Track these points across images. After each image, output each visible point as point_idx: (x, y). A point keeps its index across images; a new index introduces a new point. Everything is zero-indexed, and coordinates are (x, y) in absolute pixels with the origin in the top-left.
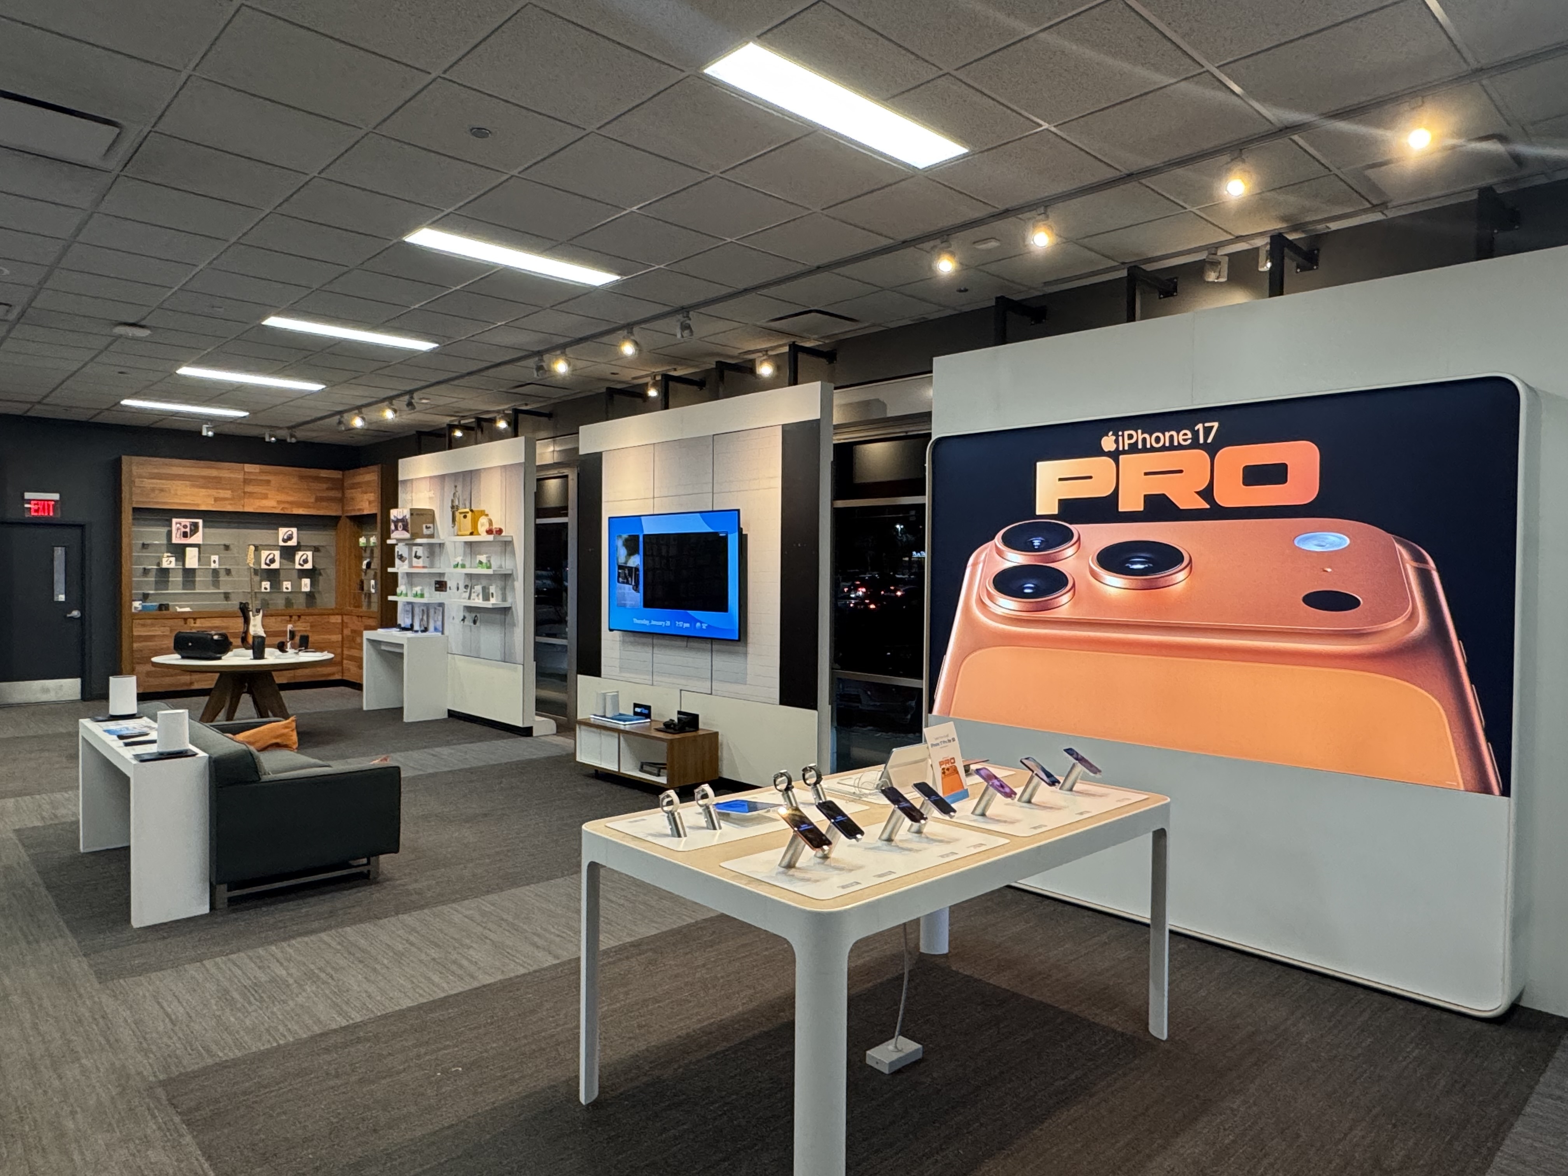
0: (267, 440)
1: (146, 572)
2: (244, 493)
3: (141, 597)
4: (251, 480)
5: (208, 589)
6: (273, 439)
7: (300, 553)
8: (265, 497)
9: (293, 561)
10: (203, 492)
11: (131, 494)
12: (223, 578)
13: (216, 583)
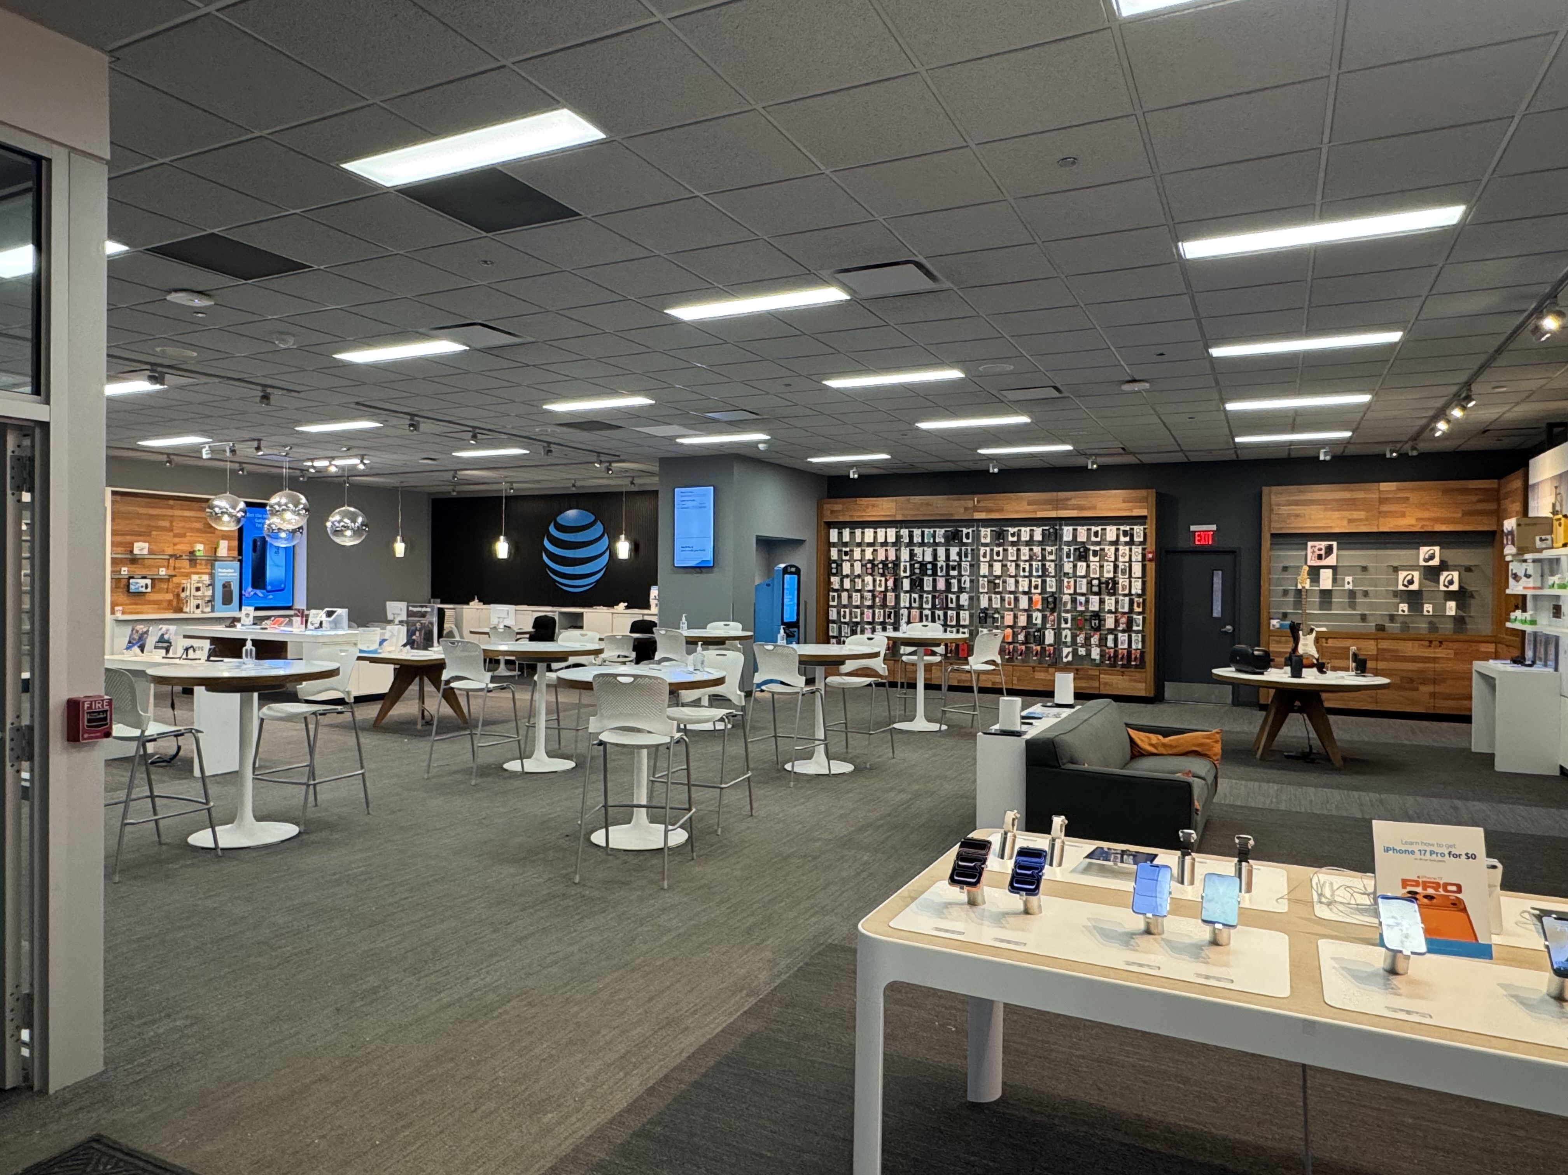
0: (1388, 456)
1: (1285, 593)
2: (1380, 513)
3: (1280, 616)
4: (1387, 499)
5: (1344, 610)
6: (1395, 454)
7: (1445, 573)
8: (1403, 515)
9: (1438, 582)
10: (1337, 514)
11: (1270, 521)
12: (1360, 600)
13: (1352, 605)
